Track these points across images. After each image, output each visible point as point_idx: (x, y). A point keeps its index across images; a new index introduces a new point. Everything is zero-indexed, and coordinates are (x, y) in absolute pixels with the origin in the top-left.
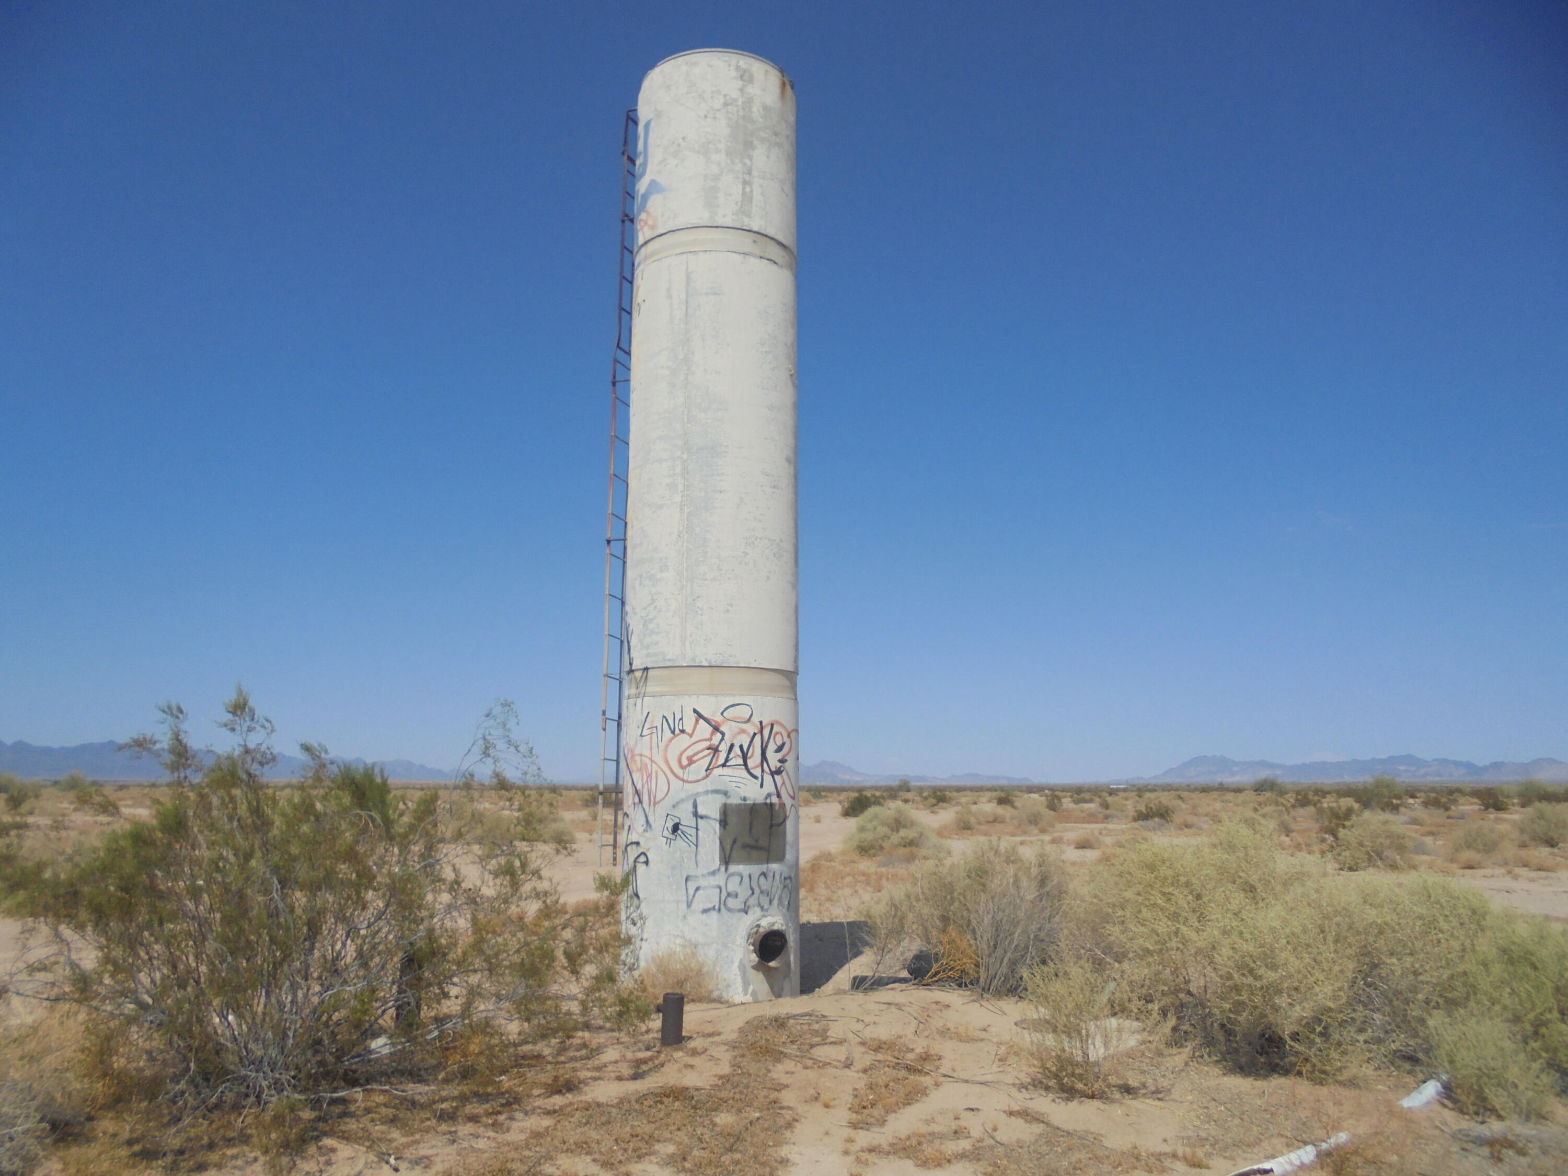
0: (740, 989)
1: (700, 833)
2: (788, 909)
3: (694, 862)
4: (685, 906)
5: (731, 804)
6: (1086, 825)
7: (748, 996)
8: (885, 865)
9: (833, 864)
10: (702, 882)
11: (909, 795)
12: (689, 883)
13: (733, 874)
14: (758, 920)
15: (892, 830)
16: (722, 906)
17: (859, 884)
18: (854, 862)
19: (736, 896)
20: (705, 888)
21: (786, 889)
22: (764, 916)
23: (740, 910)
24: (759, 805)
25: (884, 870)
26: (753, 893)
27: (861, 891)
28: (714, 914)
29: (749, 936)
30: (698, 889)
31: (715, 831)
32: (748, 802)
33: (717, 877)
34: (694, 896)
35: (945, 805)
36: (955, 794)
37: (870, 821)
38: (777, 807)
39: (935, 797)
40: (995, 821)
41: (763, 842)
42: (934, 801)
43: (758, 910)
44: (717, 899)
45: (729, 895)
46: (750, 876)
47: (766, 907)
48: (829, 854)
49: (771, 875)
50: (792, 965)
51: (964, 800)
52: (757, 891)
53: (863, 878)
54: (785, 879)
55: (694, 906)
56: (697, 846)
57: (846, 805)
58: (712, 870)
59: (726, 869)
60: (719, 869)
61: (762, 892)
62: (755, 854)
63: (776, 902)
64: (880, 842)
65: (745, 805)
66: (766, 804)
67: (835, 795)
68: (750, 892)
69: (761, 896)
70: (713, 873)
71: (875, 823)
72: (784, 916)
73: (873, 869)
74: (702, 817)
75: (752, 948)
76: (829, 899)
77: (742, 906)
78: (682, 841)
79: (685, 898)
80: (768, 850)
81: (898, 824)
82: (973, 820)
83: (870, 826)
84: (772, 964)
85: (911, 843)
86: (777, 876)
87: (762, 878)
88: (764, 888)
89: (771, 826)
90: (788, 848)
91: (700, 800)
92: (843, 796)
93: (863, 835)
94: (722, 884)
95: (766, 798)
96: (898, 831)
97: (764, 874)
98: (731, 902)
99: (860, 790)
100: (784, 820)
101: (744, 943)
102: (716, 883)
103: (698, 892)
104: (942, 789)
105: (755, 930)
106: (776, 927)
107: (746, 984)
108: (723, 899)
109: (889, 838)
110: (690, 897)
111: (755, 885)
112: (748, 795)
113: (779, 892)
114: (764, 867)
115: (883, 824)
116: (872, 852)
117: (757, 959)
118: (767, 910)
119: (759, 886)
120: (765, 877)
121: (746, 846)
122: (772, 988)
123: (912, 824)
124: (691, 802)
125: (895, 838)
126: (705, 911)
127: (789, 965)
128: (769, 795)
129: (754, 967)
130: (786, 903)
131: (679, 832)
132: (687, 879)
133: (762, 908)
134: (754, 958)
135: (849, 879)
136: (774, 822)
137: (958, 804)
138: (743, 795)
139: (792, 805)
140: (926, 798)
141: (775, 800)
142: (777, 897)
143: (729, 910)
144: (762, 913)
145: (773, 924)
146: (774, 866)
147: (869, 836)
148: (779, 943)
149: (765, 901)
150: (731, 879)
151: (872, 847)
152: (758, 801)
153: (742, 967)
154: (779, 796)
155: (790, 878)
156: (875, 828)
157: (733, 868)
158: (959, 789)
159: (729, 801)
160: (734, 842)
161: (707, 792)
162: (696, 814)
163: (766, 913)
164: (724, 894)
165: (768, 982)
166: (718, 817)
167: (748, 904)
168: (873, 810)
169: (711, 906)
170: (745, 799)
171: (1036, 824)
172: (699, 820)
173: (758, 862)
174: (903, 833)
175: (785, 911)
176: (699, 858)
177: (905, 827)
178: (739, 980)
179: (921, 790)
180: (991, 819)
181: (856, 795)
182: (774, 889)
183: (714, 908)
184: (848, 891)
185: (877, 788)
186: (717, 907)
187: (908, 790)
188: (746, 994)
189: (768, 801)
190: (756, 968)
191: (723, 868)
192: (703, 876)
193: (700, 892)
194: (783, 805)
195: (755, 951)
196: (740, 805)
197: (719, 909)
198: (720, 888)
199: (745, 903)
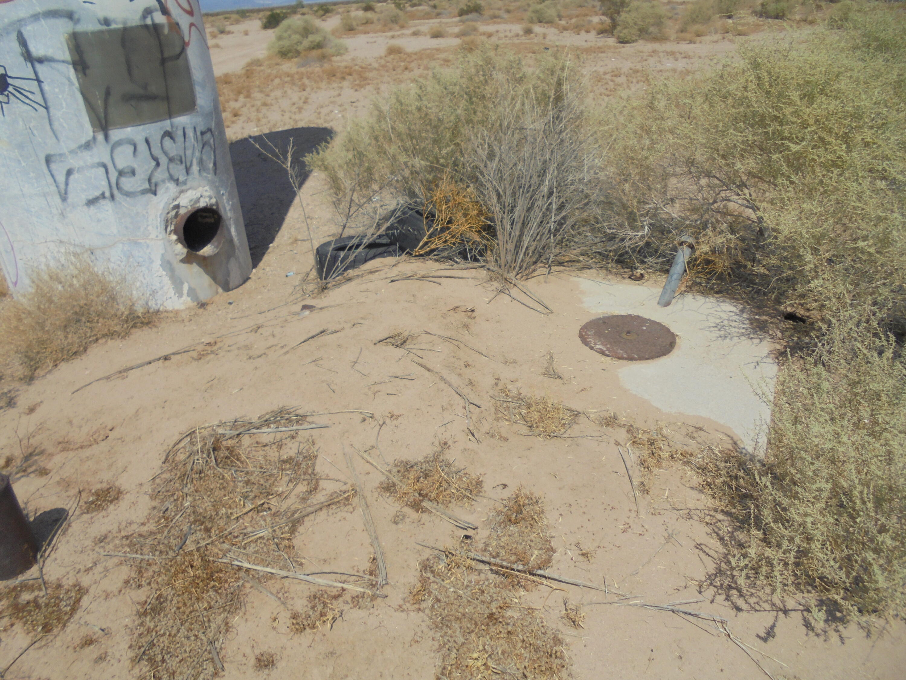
0: (171, 292)
1: (46, 87)
2: (215, 174)
3: (51, 133)
4: (58, 200)
5: (86, 34)
6: (427, 21)
7: (185, 297)
8: (303, 66)
9: (262, 68)
10: (73, 162)
11: (304, 10)
12: (53, 166)
13: (119, 143)
14: (174, 199)
15: (303, 36)
16: (116, 192)
17: (286, 85)
18: (277, 64)
19: (133, 173)
20: (80, 170)
21: (207, 148)
22: (182, 192)
23: (144, 192)
24: (132, 28)
25: (303, 69)
26: (158, 164)
27: (289, 92)
28: (107, 205)
29: (167, 223)
30: (69, 173)
31: (69, 80)
32: (113, 26)
33: (95, 150)
34: (67, 184)
35: (329, 14)
36: (334, 7)
37: (286, 31)
38: (166, 31)
39: (323, 10)
40: (367, 23)
41: (154, 88)
42: (321, 12)
43: (171, 186)
44: (105, 183)
45: (121, 173)
46: (147, 141)
47: (182, 179)
48: (258, 60)
49: (180, 133)
50: (236, 240)
51: (340, 10)
52: (163, 160)
53: (289, 79)
54: (202, 133)
55: (71, 197)
56: (47, 108)
57: (265, 20)
58: (83, 141)
59: (106, 137)
60: (94, 138)
61: (171, 160)
62: (145, 106)
63: (195, 168)
64: (295, 47)
65: (110, 31)
66: (146, 26)
67: (255, 14)
68: (154, 163)
69: (171, 166)
70: (87, 146)
71: (289, 32)
72: (211, 183)
73: (294, 70)
74: (41, 61)
75: (174, 237)
76: (265, 104)
77: (147, 186)
78: (20, 104)
79: (53, 188)
80: (167, 98)
81: (306, 31)
82: (354, 23)
83: (286, 35)
84: (207, 250)
85: (319, 46)
86: (190, 133)
87: (167, 142)
88: (173, 153)
89: (163, 61)
90: (198, 90)
91: (28, 31)
92: (261, 14)
93: (281, 43)
94: (107, 159)
95: (144, 17)
96: (307, 37)
97: (168, 134)
98: (127, 183)
99: (272, 10)
100: (183, 50)
101: (162, 235)
102: (96, 160)
103: (72, 177)
104: (325, 4)
105: (173, 213)
106: (202, 204)
107: (177, 283)
108: (113, 181)
109: (301, 43)
110: (62, 186)
111: (157, 152)
112: (111, 15)
113: (197, 154)
114: (166, 124)
115: (296, 32)
116: (290, 55)
117: (185, 251)
118: (185, 183)
119: (166, 153)
120: (172, 138)
121: (128, 98)
122: (214, 278)
123: (317, 31)
124: (14, 35)
125: (306, 43)
126: (91, 202)
127: (231, 241)
128: (148, 12)
129: (183, 261)
130: (211, 165)
131: (10, 89)
132: (48, 160)
133: (177, 182)
134: (181, 249)
135: (277, 81)
136: (166, 55)
137: (338, 13)
138: (101, 15)
139: (192, 25)
140: (317, 11)
141: (159, 18)
142: (195, 162)
143: (128, 194)
144: (178, 189)
145: (198, 200)
146: (182, 120)
147: (286, 43)
148: (212, 220)
149: (179, 171)
150: (119, 150)
151: (289, 51)
152: (129, 24)
153: (167, 265)
154: (165, 11)
155: (209, 130)
156: (290, 36)
157: (116, 134)
158: (335, 4)
159: (80, 28)
160: (108, 93)
161: (36, 17)
162: (28, 56)
163: (184, 187)
164: (113, 175)
165: (207, 272)
166: (67, 57)
167: (153, 181)
168: (285, 23)
169: (97, 193)
170: (106, 22)
171: (396, 22)
172: (38, 66)
173: (155, 118)
174: (311, 38)
175: (210, 176)
176: (56, 125)
177: (312, 33)
178: (167, 281)
179: (311, 6)
180: (364, 21)
181: (269, 13)
182: (189, 152)
183: (103, 195)
184: (278, 93)
185: (282, 8)
186: (107, 194)
187: (303, 7)
188: (181, 295)
189: (149, 21)
190: (187, 260)
191: (100, 137)
192: (72, 152)
193: (74, 177)
194: (175, 26)
195: (179, 240)
196: (102, 32)
197: (112, 197)
198: (105, 166)
199: (150, 180)
